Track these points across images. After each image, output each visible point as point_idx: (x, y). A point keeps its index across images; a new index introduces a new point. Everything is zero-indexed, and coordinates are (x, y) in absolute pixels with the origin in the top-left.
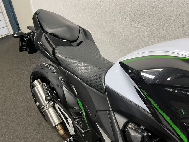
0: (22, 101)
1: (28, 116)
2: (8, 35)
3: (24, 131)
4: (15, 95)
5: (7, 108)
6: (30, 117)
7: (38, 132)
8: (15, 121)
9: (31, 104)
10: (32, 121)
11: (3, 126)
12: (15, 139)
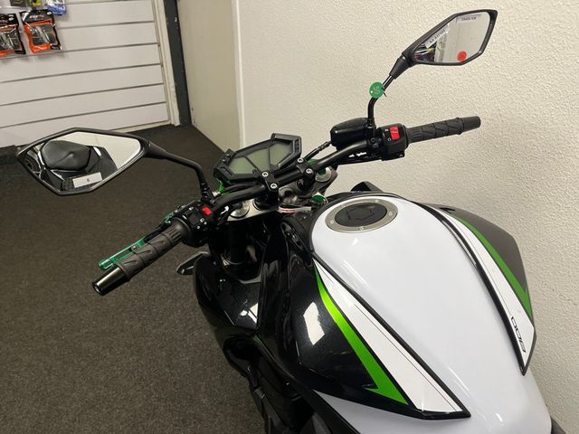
0: (161, 319)
1: (169, 366)
2: (166, 124)
3: (149, 408)
4: (148, 299)
5: (122, 331)
6: (173, 371)
7: (184, 421)
8: (133, 373)
9: (182, 334)
10: (175, 383)
11: (102, 378)
12: (122, 424)
